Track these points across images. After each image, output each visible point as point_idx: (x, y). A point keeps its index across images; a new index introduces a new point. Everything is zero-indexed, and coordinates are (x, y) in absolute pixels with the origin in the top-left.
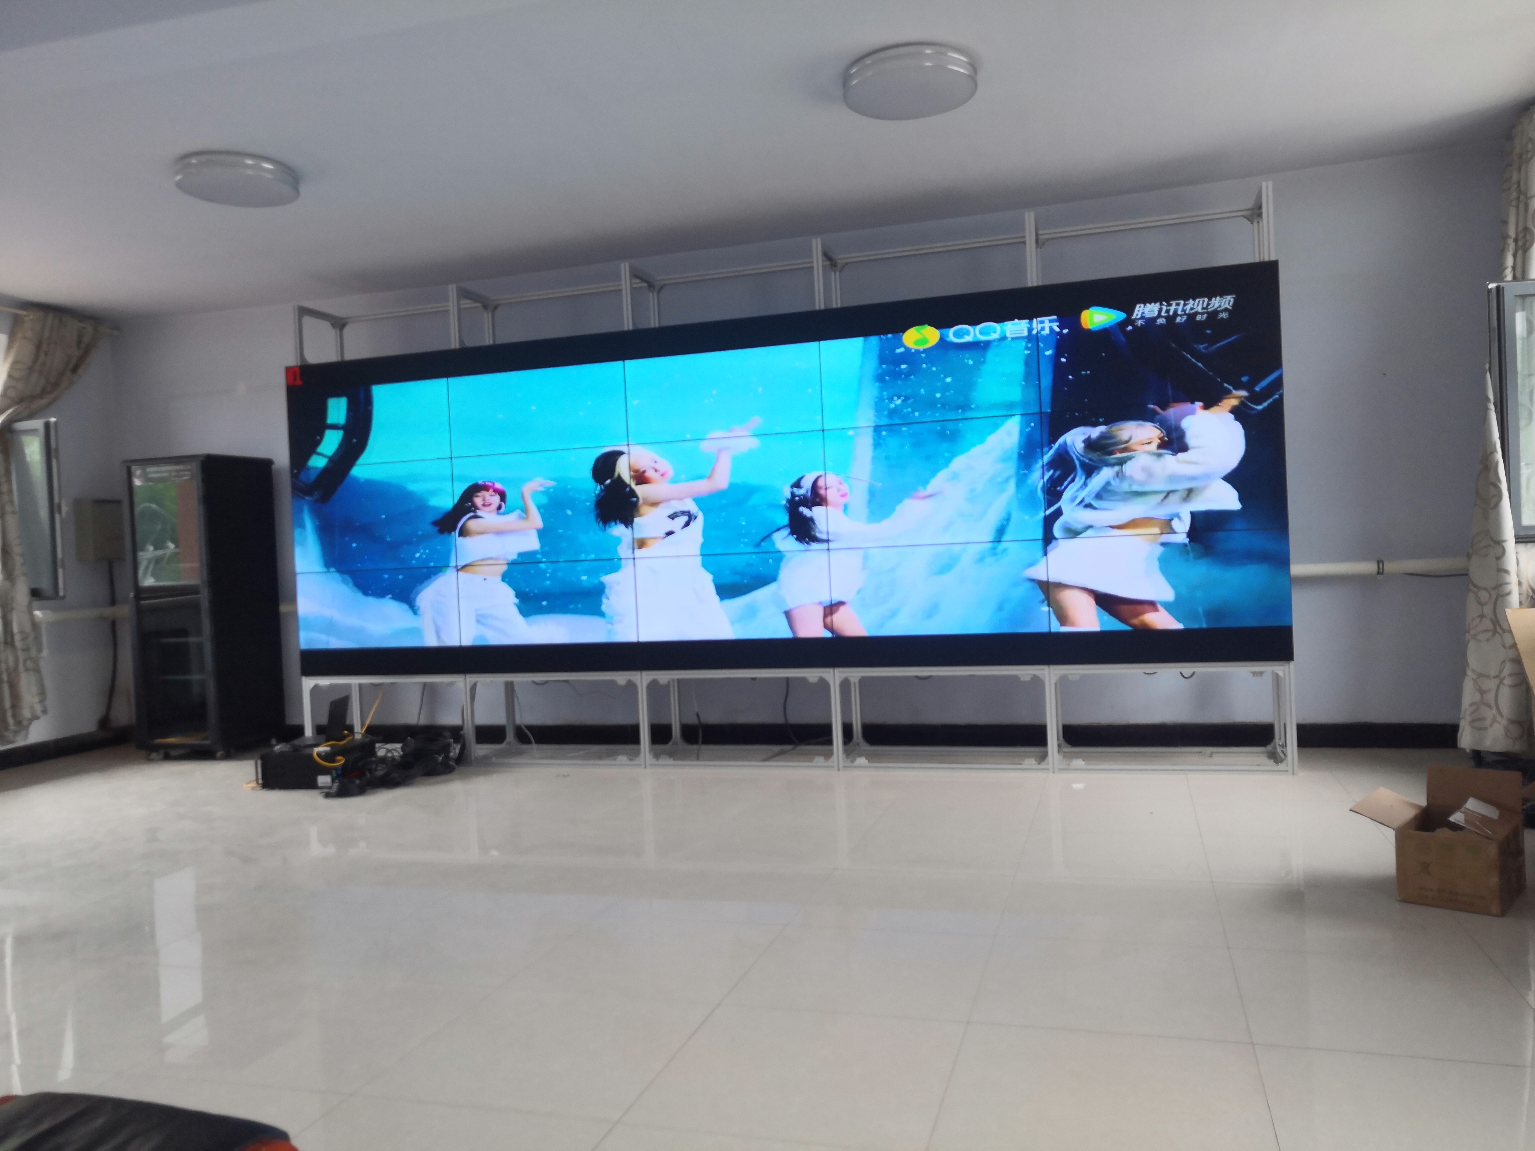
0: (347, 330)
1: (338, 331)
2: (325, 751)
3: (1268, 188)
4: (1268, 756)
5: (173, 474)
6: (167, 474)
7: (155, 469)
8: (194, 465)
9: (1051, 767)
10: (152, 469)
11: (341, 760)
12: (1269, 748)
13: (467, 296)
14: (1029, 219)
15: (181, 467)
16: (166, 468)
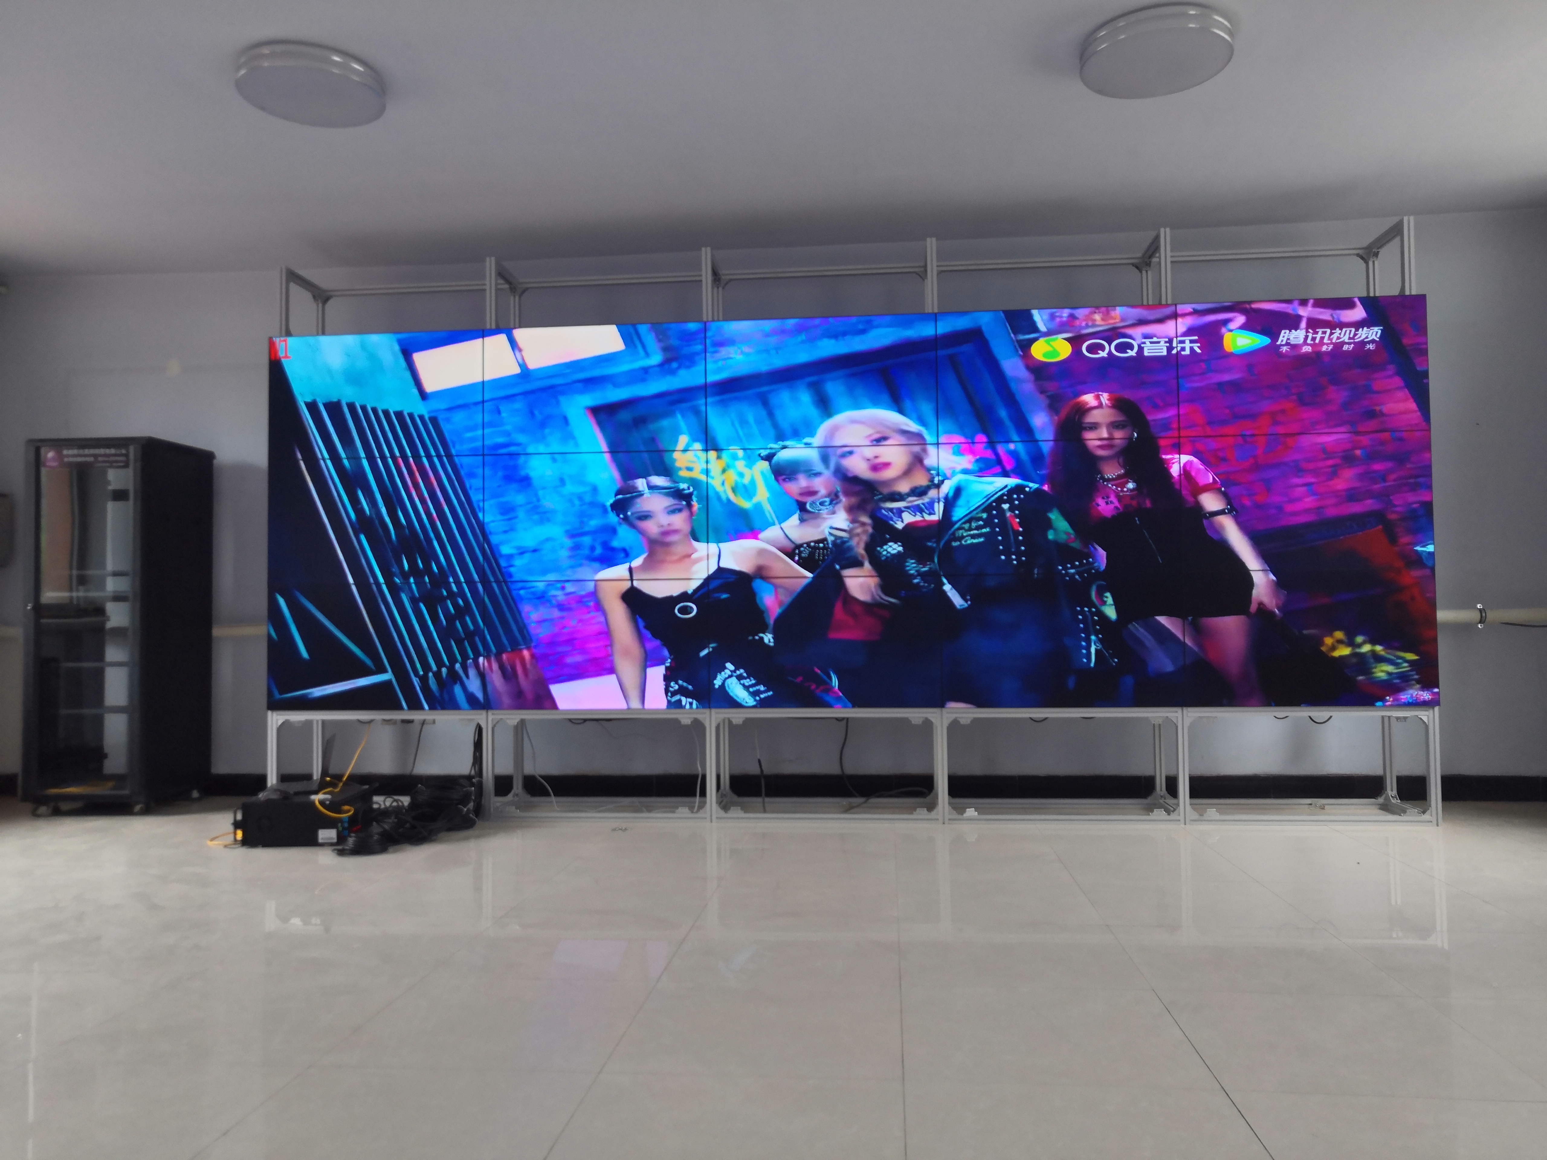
1: (320, 305)
2: (327, 799)
3: (1410, 223)
4: (1381, 809)
5: (100, 459)
6: (91, 459)
7: (75, 452)
8: (132, 449)
9: (1182, 817)
10: (70, 452)
11: (348, 811)
12: (1381, 800)
13: (502, 274)
14: (1166, 235)
15: (113, 451)
16: (91, 451)
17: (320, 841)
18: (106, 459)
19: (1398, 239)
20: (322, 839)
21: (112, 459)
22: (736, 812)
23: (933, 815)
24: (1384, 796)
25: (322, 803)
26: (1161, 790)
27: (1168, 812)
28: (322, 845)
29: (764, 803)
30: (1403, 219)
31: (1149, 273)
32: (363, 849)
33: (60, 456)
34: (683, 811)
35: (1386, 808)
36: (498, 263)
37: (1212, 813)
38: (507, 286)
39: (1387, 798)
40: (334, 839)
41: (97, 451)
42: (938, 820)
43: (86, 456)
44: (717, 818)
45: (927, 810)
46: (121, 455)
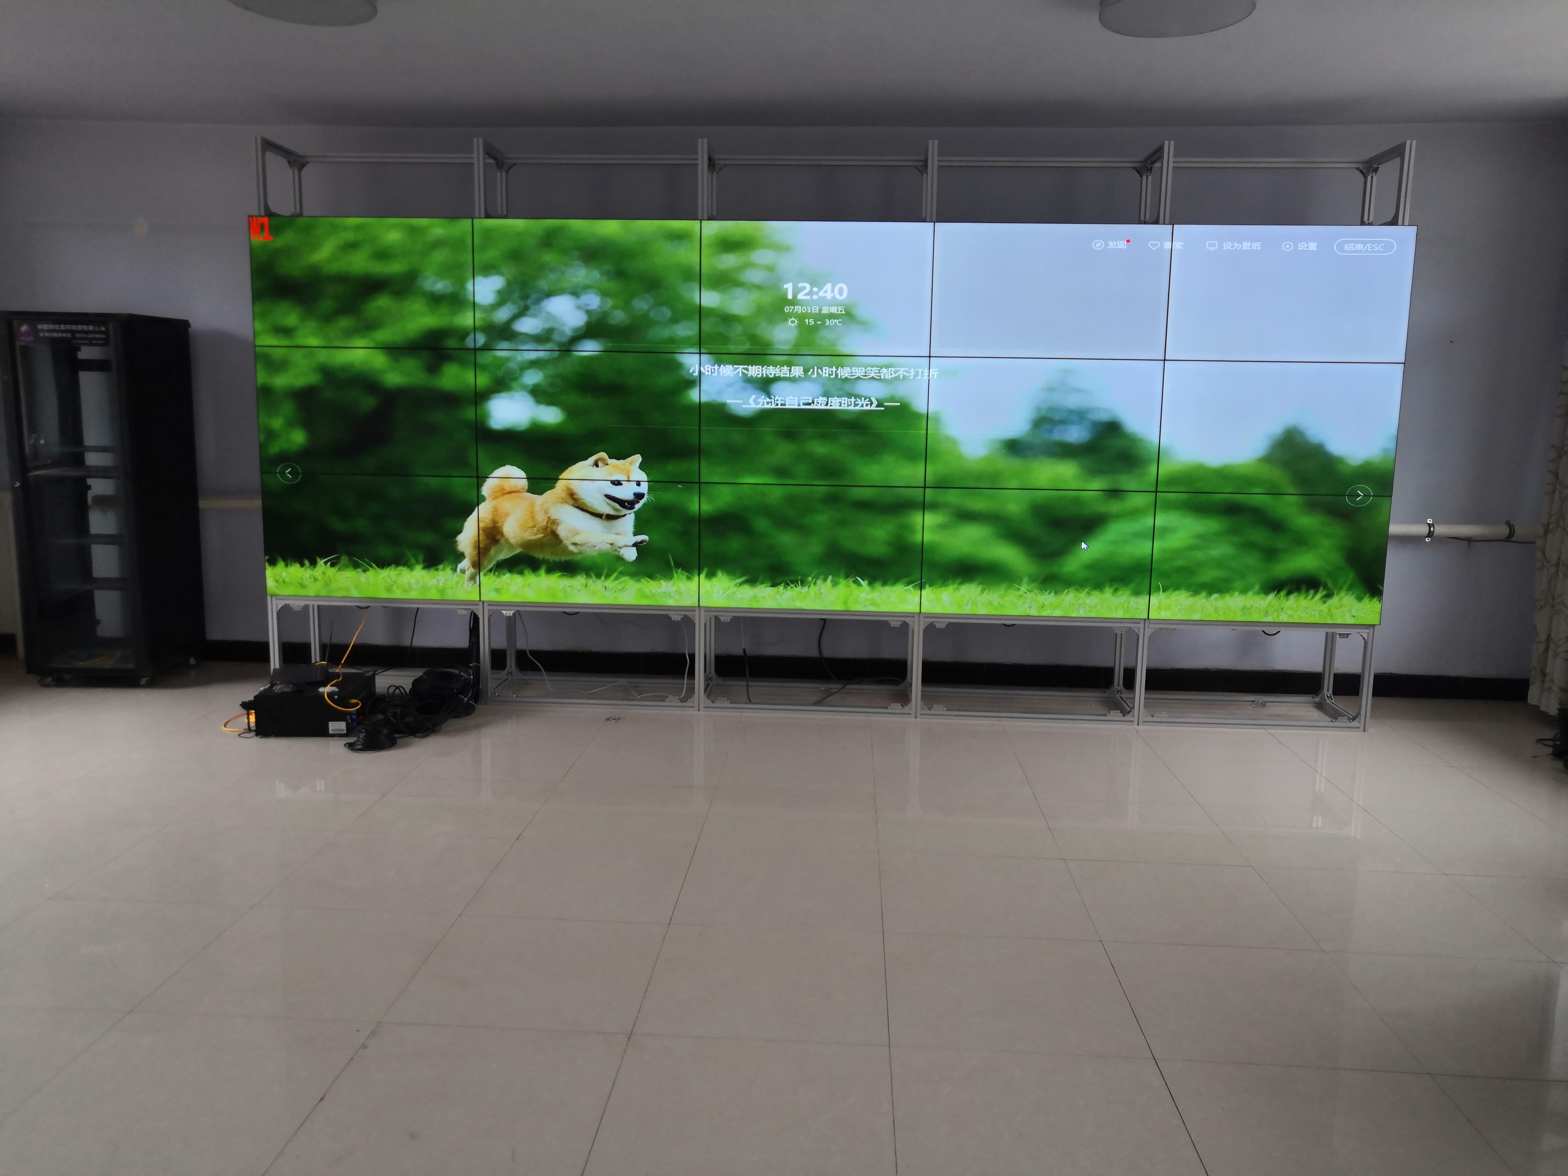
0: (306, 170)
1: (296, 172)
2: (335, 693)
3: (1412, 148)
4: (1314, 707)
6: (69, 335)
7: (52, 327)
8: (111, 326)
9: (1135, 719)
10: (46, 327)
11: (356, 705)
12: (1317, 699)
13: (489, 152)
14: (1169, 148)
15: (91, 328)
16: (68, 327)
17: (331, 732)
18: (84, 336)
20: (332, 730)
21: (91, 336)
22: (722, 701)
23: (906, 710)
24: (1320, 695)
25: (330, 695)
26: (1118, 685)
27: (1125, 713)
28: (333, 736)
29: (748, 688)
30: (1405, 143)
31: (1150, 177)
32: (373, 745)
33: (34, 331)
34: (673, 700)
35: (1320, 706)
36: (485, 143)
39: (1323, 698)
40: (344, 730)
41: (74, 327)
42: (910, 714)
43: (62, 331)
44: (704, 707)
45: (901, 705)
46: (100, 332)
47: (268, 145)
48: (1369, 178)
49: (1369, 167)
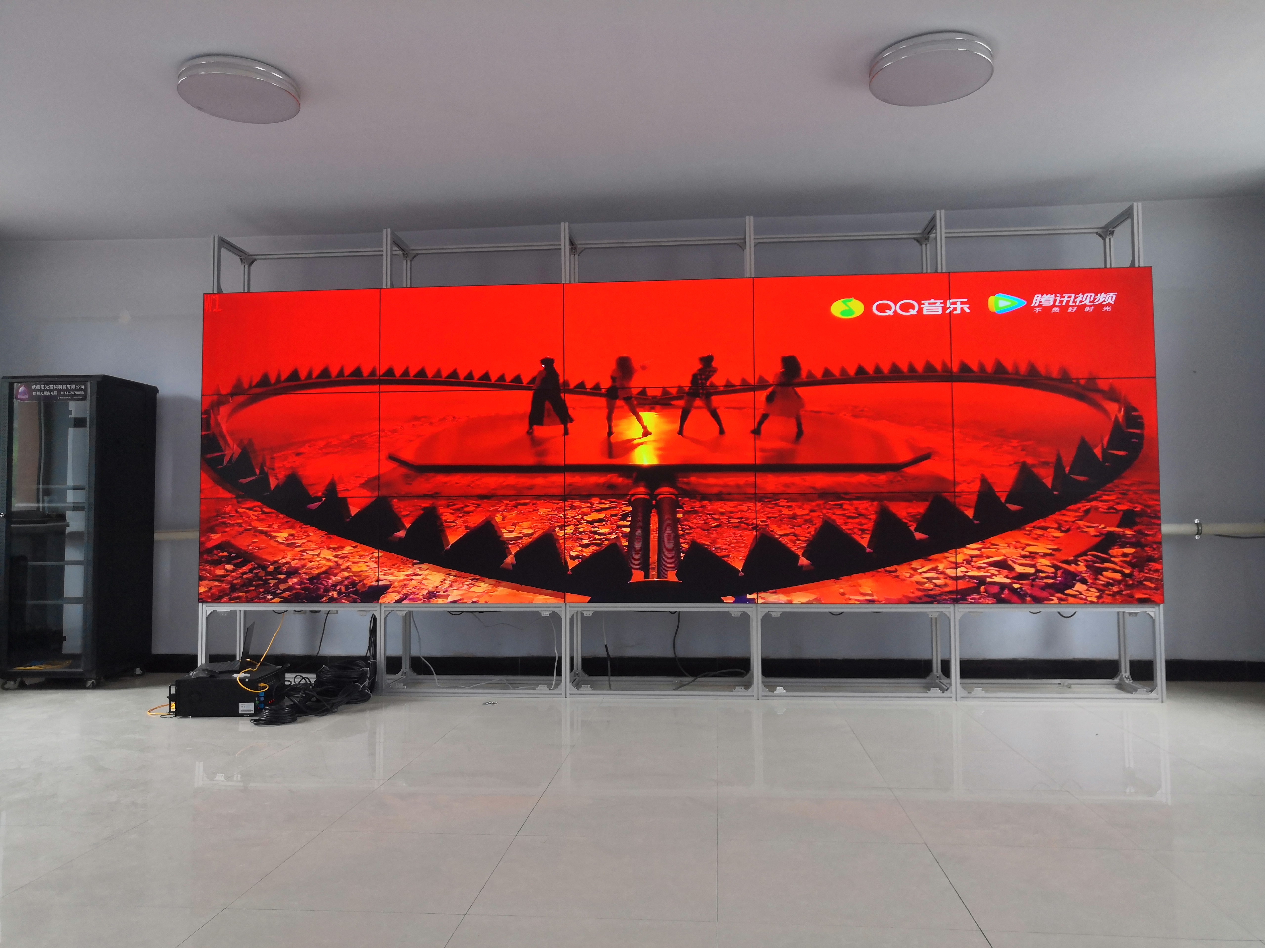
2: (246, 678)
3: (1138, 209)
4: (1116, 688)
5: (62, 393)
6: (56, 393)
7: (42, 387)
8: (89, 384)
9: (954, 695)
10: (38, 387)
11: (265, 687)
12: (1116, 680)
13: (396, 242)
14: (941, 216)
15: (73, 387)
16: (55, 387)
17: (240, 712)
18: (68, 393)
19: (1129, 221)
20: (241, 711)
21: (72, 393)
22: (586, 690)
23: (749, 692)
24: (1119, 677)
25: (242, 680)
26: (937, 672)
27: (943, 690)
28: (242, 715)
29: (609, 681)
30: (1133, 204)
31: (928, 246)
32: (275, 720)
33: (29, 391)
34: (542, 688)
35: (1120, 687)
36: (393, 234)
37: (978, 691)
38: (401, 252)
39: (1122, 679)
40: (252, 711)
41: (60, 387)
42: (753, 696)
43: (50, 390)
44: (570, 694)
45: (744, 688)
46: (80, 390)
47: (224, 243)
48: (1107, 240)
49: (1106, 232)
